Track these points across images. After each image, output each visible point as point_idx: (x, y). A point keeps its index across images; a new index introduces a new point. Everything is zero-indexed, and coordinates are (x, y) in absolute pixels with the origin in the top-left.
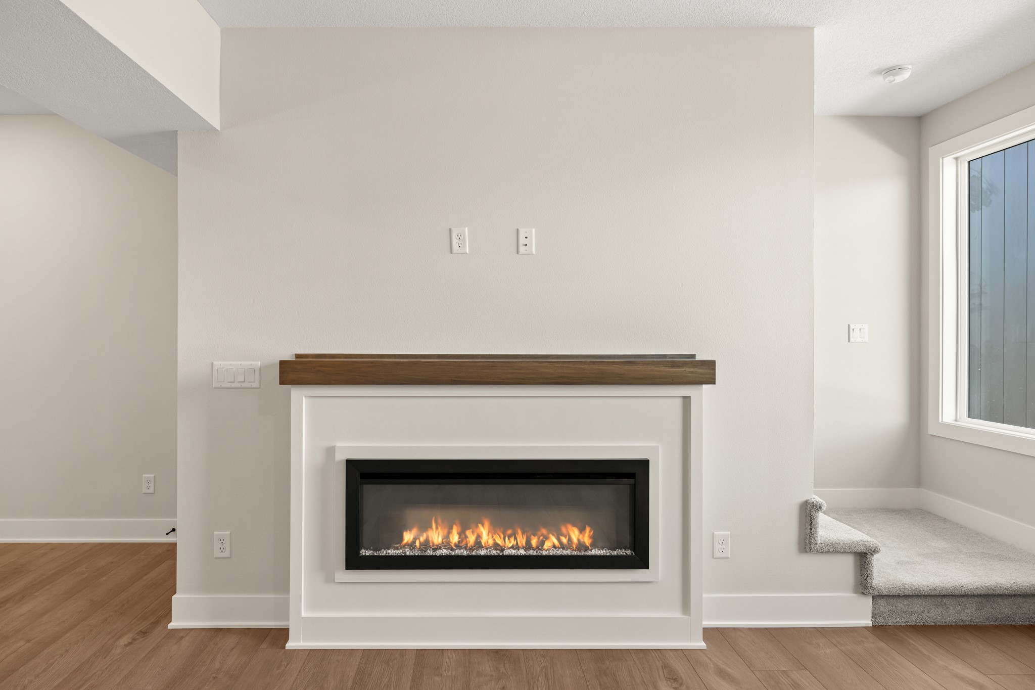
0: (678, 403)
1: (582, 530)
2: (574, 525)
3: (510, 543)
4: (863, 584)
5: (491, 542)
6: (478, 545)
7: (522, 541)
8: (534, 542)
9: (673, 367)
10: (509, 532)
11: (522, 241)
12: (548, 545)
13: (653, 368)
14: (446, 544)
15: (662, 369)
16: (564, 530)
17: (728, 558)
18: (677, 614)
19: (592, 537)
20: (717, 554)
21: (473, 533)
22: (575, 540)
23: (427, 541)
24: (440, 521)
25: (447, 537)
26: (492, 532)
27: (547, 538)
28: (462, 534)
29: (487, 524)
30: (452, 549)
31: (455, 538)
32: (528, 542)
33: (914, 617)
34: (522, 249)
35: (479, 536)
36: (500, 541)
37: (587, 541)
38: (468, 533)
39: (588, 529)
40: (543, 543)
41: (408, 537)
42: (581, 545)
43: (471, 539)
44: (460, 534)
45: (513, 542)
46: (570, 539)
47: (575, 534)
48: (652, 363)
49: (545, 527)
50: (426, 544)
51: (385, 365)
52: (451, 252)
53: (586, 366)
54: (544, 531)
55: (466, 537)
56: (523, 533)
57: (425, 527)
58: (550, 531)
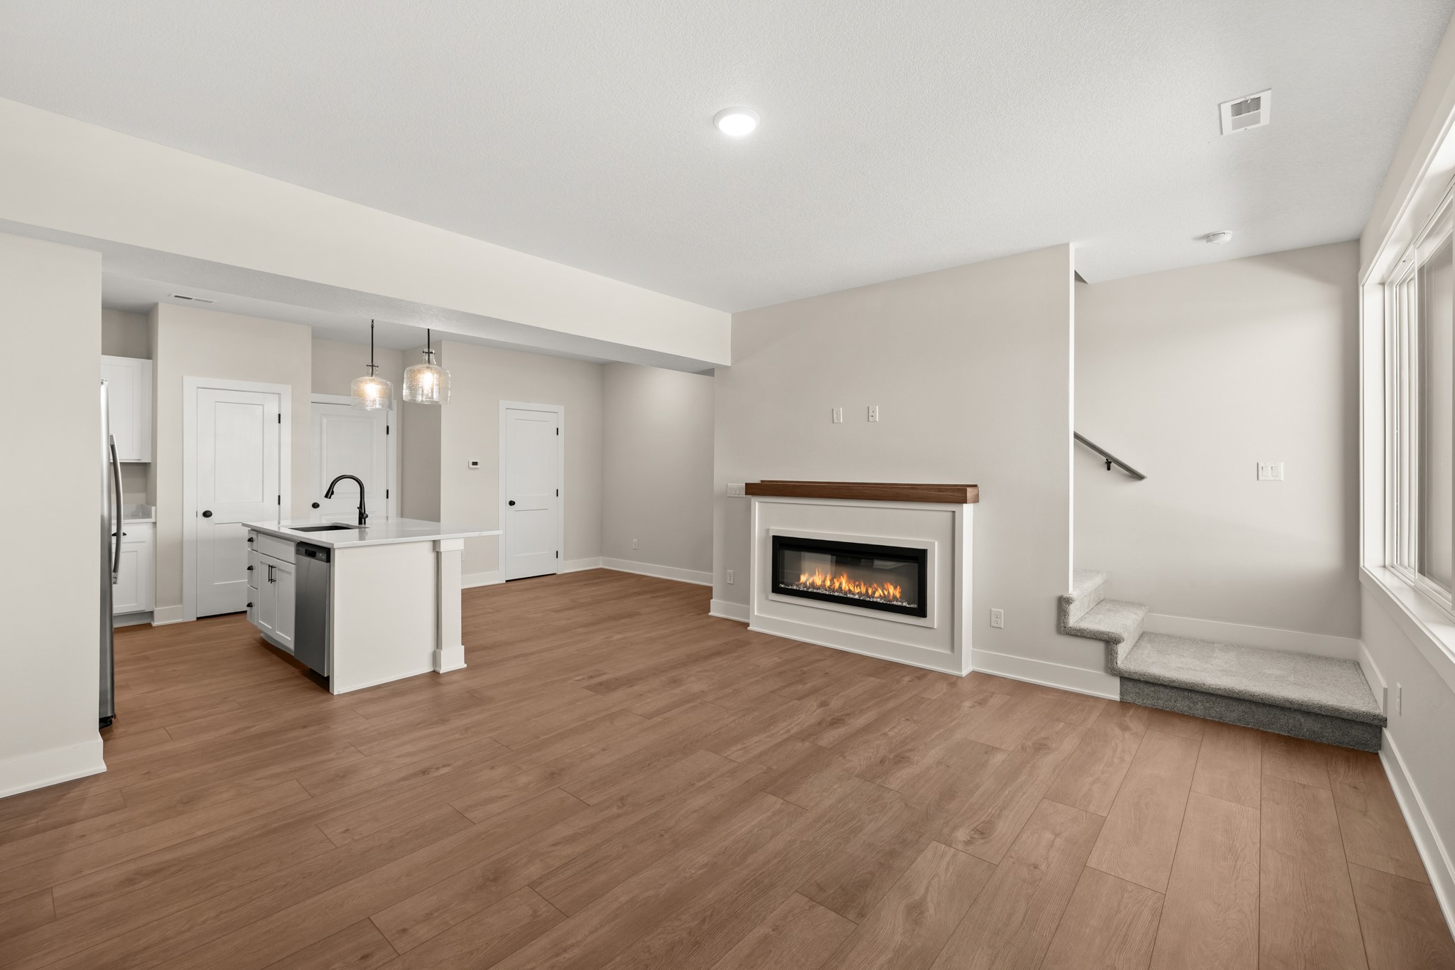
0: (950, 515)
1: (895, 588)
2: (891, 584)
3: (857, 590)
4: (1111, 668)
5: (847, 588)
6: (840, 587)
7: (863, 590)
8: (870, 591)
9: (940, 491)
10: (857, 583)
11: (871, 414)
12: (877, 594)
13: (927, 492)
14: (823, 586)
15: (933, 493)
16: (886, 586)
17: (1001, 628)
18: (948, 652)
19: (901, 593)
20: (993, 624)
21: (838, 581)
22: (892, 594)
23: (813, 582)
24: (820, 571)
25: (824, 581)
26: (848, 582)
27: (877, 590)
28: (832, 580)
29: (845, 576)
30: (826, 590)
31: (828, 583)
32: (867, 591)
33: (1161, 703)
34: (871, 419)
35: (841, 584)
36: (852, 588)
37: (898, 595)
38: (835, 580)
39: (898, 588)
40: (874, 593)
41: (803, 578)
42: (894, 597)
43: (837, 585)
44: (831, 581)
45: (859, 590)
46: (889, 593)
47: (891, 590)
48: (927, 489)
49: (876, 583)
50: (813, 585)
51: (789, 486)
52: (833, 422)
53: (888, 490)
54: (875, 585)
55: (834, 583)
56: (864, 585)
57: (812, 574)
58: (878, 586)
